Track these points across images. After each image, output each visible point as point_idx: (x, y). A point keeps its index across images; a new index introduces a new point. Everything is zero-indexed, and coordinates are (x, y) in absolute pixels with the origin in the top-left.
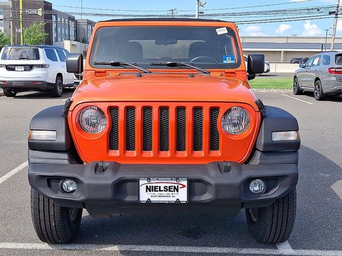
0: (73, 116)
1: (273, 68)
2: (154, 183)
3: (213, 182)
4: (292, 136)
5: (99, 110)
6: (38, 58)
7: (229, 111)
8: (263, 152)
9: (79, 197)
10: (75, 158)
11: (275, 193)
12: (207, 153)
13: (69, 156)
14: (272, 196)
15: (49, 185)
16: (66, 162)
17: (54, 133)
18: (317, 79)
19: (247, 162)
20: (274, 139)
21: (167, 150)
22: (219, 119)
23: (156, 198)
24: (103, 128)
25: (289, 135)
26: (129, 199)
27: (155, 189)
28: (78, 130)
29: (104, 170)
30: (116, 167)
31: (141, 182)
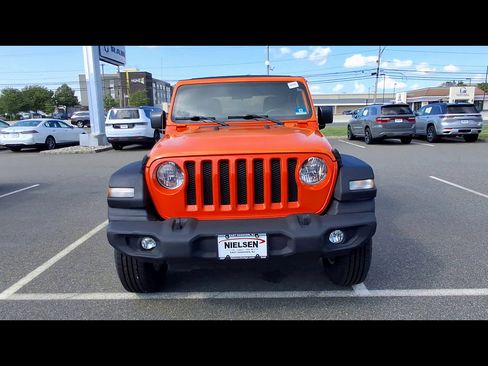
0: (150, 172)
1: (336, 119)
2: (233, 239)
3: (292, 235)
4: (368, 185)
5: (176, 165)
6: (138, 117)
7: (306, 162)
8: (341, 202)
9: (158, 255)
10: (154, 214)
11: (354, 243)
12: (286, 205)
13: (148, 212)
14: (353, 246)
15: (128, 243)
16: (145, 219)
17: (132, 190)
18: (367, 127)
19: (325, 212)
20: (351, 188)
21: (246, 203)
22: (297, 171)
23: (236, 254)
24: (180, 183)
25: (366, 184)
26: (208, 255)
27: (234, 245)
28: (156, 185)
29: (181, 228)
30: (194, 224)
31: (219, 239)
